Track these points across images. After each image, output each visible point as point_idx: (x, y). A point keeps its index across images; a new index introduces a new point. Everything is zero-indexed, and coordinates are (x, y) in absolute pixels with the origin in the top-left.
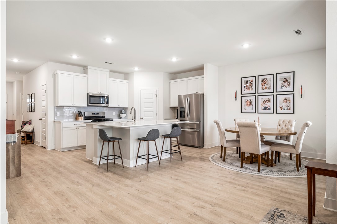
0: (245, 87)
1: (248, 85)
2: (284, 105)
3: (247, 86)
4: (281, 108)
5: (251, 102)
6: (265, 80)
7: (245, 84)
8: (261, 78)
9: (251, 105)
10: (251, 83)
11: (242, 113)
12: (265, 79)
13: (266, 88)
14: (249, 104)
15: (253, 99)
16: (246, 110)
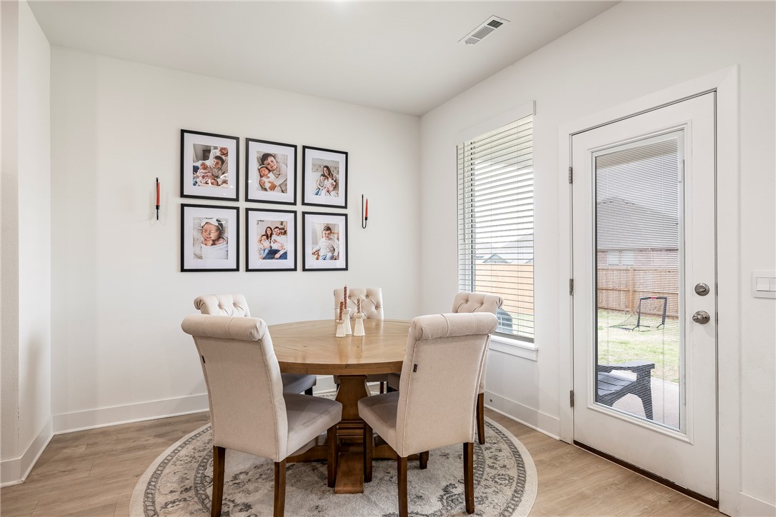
0: (196, 169)
1: (208, 163)
2: (323, 244)
3: (205, 167)
4: (317, 253)
5: (220, 230)
6: (270, 159)
7: (198, 159)
8: (256, 150)
9: (221, 240)
10: (223, 161)
11: (183, 270)
12: (270, 155)
13: (273, 188)
14: (214, 235)
15: (228, 218)
16: (200, 257)
